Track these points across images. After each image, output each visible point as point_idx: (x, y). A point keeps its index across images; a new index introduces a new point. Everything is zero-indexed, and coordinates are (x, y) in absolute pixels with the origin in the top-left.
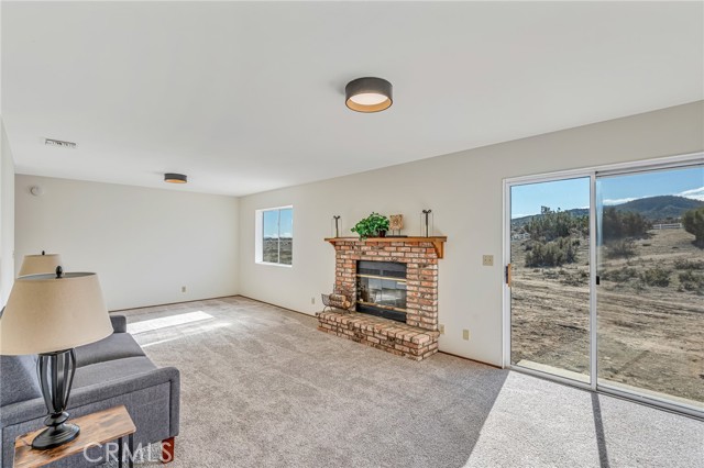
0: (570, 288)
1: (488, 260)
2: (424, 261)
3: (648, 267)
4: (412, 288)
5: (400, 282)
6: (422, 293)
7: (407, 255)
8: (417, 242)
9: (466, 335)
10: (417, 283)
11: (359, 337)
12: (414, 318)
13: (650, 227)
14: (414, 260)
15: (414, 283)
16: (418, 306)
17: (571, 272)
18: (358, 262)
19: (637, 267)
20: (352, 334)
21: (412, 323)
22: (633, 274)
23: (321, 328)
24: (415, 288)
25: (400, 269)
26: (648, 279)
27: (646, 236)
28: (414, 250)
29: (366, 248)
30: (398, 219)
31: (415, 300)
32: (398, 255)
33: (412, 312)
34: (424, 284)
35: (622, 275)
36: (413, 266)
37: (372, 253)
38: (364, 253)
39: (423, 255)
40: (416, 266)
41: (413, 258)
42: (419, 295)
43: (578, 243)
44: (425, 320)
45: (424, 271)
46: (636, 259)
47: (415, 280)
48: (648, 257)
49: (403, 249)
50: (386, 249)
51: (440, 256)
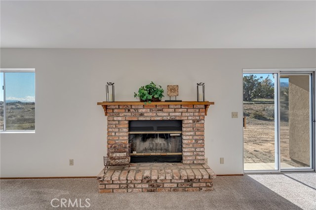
1: (235, 115)
2: (198, 118)
4: (188, 137)
6: (196, 140)
7: (184, 114)
8: (191, 105)
9: (222, 161)
10: (192, 133)
11: (154, 186)
12: (190, 158)
14: (190, 118)
15: (189, 134)
16: (193, 149)
18: (130, 122)
20: (147, 186)
21: (189, 162)
23: (105, 190)
24: (191, 137)
25: (177, 124)
28: (189, 110)
29: (144, 110)
30: (174, 89)
31: (191, 146)
32: (176, 115)
33: (189, 154)
34: (197, 133)
36: (188, 122)
37: (151, 114)
38: (142, 115)
39: (197, 114)
40: (191, 121)
41: (188, 116)
42: (194, 141)
44: (199, 158)
45: (198, 125)
47: (190, 131)
49: (181, 110)
50: (165, 110)
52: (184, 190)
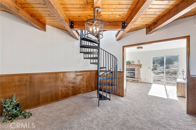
0: (157, 75)
1: (149, 68)
3: (173, 71)
4: (136, 73)
5: (133, 72)
6: (138, 73)
8: (137, 65)
9: (145, 79)
13: (173, 62)
17: (156, 72)
19: (171, 71)
21: (136, 78)
22: (169, 72)
25: (134, 70)
26: (173, 73)
27: (173, 64)
30: (133, 62)
32: (133, 67)
33: (136, 76)
35: (167, 72)
36: (136, 69)
39: (138, 67)
41: (136, 68)
43: (157, 66)
44: (138, 77)
45: (138, 70)
46: (170, 69)
48: (173, 69)
50: (131, 66)
51: (141, 67)
52: (133, 82)
